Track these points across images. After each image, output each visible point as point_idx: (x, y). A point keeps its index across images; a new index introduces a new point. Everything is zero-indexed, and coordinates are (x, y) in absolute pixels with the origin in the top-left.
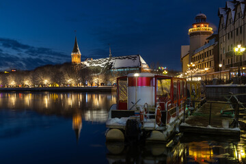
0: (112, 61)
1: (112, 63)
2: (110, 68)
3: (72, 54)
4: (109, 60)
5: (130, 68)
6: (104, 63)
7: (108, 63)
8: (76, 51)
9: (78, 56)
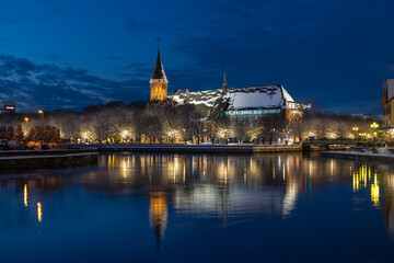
0: (228, 96)
1: (228, 100)
2: (226, 109)
3: (151, 81)
4: (223, 94)
5: (264, 109)
6: (214, 99)
7: (221, 99)
8: (158, 75)
9: (163, 86)
